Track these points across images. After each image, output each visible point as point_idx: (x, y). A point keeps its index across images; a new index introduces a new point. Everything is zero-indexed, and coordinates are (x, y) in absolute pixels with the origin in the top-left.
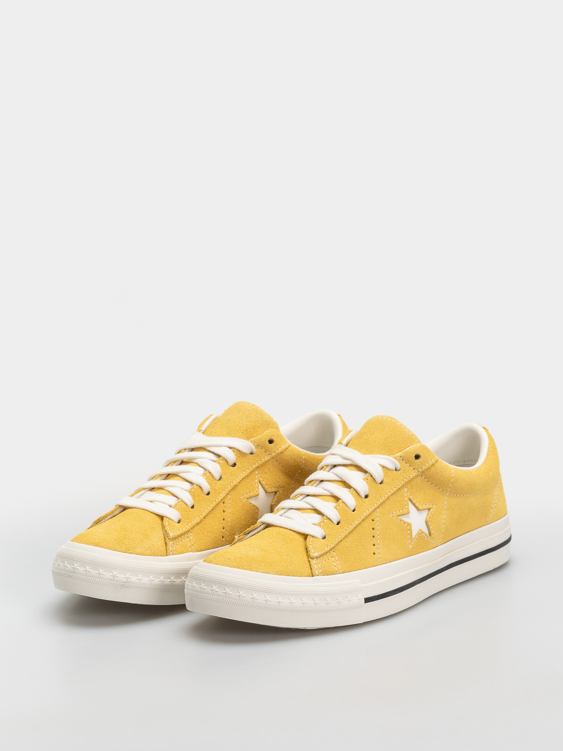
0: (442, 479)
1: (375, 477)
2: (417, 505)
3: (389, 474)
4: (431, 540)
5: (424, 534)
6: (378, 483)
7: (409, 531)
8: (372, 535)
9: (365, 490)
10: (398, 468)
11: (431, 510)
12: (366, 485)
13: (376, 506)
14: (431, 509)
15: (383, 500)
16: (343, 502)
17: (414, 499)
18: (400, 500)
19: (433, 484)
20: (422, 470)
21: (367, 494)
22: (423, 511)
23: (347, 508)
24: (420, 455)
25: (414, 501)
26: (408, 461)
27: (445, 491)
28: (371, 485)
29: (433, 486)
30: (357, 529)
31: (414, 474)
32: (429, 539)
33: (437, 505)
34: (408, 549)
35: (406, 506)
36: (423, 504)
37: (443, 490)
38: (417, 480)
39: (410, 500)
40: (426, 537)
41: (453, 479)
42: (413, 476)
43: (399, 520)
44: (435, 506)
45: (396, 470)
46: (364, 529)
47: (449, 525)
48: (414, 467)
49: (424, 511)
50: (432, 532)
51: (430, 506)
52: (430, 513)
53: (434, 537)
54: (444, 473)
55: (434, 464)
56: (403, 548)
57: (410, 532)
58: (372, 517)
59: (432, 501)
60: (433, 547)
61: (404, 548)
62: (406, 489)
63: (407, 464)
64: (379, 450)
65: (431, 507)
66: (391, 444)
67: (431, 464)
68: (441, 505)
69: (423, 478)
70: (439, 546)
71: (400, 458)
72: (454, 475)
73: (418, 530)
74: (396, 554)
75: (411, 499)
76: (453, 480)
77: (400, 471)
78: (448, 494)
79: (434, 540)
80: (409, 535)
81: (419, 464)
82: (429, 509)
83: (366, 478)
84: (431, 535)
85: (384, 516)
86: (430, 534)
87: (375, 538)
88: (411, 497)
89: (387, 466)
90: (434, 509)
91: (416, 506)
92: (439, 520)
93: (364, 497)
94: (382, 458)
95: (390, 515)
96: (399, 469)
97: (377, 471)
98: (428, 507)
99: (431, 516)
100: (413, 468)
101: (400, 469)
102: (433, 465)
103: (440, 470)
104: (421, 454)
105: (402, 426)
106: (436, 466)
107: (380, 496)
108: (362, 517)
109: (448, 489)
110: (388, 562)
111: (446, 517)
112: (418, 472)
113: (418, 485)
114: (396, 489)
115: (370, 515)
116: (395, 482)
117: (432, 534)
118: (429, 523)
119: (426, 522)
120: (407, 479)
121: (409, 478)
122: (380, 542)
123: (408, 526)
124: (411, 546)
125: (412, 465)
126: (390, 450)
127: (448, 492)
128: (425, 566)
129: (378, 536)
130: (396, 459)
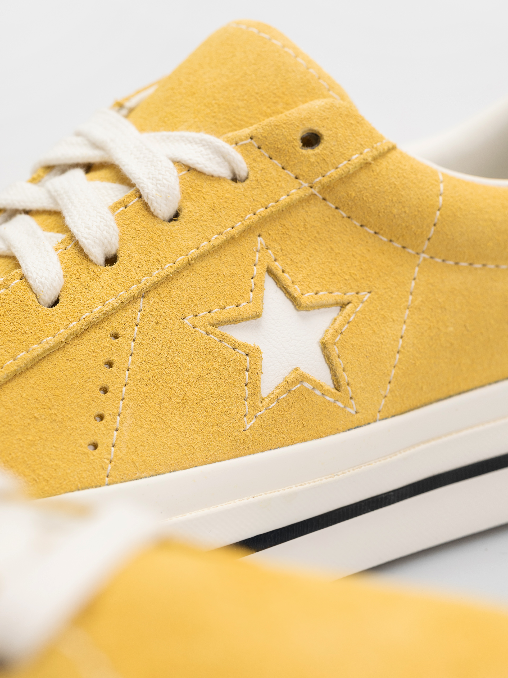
0: (395, 211)
1: (148, 198)
2: (296, 290)
3: (204, 190)
4: (339, 404)
5: (308, 385)
6: (160, 216)
7: (247, 373)
8: (100, 383)
9: (106, 238)
10: (242, 173)
11: (348, 307)
12: (114, 224)
13: (135, 289)
14: (350, 305)
15: (165, 273)
16: (23, 277)
17: (287, 270)
18: (233, 275)
19: (366, 226)
20: (326, 180)
21: (113, 252)
22: (316, 311)
23: (30, 294)
24: (321, 135)
25: (287, 278)
26: (278, 150)
27: (410, 251)
28: (133, 225)
29: (367, 232)
30: (45, 366)
31: (296, 194)
32: (332, 400)
33: (376, 293)
34: (237, 433)
35: (251, 294)
36: (319, 289)
37: (404, 247)
38: (307, 212)
39: (270, 272)
40: (318, 392)
41: (438, 213)
42: (288, 199)
43: (218, 336)
44: (369, 295)
45: (235, 179)
46: (73, 365)
47: (417, 355)
48: (298, 172)
49: (322, 310)
50: (344, 377)
51: (350, 295)
52: (341, 318)
53: (351, 394)
54: (403, 193)
55: (370, 164)
56: (216, 428)
57: (250, 378)
58: (110, 327)
59: (356, 280)
60: (350, 426)
61: (220, 429)
62: (260, 239)
63: (276, 162)
64: (196, 120)
65: (350, 299)
66: (240, 104)
67: (356, 161)
68: (390, 293)
69: (330, 208)
70: (375, 421)
71: (250, 140)
72: (444, 200)
73: (290, 369)
74: (186, 447)
75: (275, 270)
76: (441, 215)
77: (247, 182)
78: (425, 259)
79: (353, 402)
80: (246, 388)
81: (312, 160)
82: (343, 306)
83: (120, 203)
84: (339, 386)
85: (158, 324)
86: (337, 387)
87: (108, 394)
88: (277, 267)
89: (199, 167)
90: (361, 305)
91: (290, 295)
92: (378, 340)
93: (101, 259)
94: (190, 142)
95: (185, 320)
96: (243, 178)
97: (159, 180)
98: (337, 296)
99: (346, 326)
100: (293, 176)
101: (247, 178)
102: (366, 165)
103: (390, 184)
104: (322, 131)
105: (286, 49)
106: (377, 169)
107: (155, 261)
108: (71, 325)
109: (422, 242)
110: (143, 475)
111: (407, 330)
112: (311, 187)
113: (308, 226)
114: (223, 238)
115: (107, 317)
116: (220, 217)
117: (342, 383)
118: (335, 351)
119: (324, 346)
120: (268, 210)
121: (273, 207)
122: (126, 407)
123: (248, 358)
124: (249, 423)
125: (291, 163)
126: (233, 119)
127: (423, 252)
128: (307, 485)
129: (124, 389)
130: (236, 144)
